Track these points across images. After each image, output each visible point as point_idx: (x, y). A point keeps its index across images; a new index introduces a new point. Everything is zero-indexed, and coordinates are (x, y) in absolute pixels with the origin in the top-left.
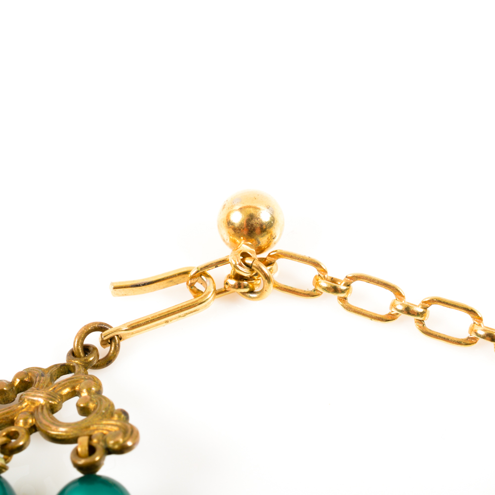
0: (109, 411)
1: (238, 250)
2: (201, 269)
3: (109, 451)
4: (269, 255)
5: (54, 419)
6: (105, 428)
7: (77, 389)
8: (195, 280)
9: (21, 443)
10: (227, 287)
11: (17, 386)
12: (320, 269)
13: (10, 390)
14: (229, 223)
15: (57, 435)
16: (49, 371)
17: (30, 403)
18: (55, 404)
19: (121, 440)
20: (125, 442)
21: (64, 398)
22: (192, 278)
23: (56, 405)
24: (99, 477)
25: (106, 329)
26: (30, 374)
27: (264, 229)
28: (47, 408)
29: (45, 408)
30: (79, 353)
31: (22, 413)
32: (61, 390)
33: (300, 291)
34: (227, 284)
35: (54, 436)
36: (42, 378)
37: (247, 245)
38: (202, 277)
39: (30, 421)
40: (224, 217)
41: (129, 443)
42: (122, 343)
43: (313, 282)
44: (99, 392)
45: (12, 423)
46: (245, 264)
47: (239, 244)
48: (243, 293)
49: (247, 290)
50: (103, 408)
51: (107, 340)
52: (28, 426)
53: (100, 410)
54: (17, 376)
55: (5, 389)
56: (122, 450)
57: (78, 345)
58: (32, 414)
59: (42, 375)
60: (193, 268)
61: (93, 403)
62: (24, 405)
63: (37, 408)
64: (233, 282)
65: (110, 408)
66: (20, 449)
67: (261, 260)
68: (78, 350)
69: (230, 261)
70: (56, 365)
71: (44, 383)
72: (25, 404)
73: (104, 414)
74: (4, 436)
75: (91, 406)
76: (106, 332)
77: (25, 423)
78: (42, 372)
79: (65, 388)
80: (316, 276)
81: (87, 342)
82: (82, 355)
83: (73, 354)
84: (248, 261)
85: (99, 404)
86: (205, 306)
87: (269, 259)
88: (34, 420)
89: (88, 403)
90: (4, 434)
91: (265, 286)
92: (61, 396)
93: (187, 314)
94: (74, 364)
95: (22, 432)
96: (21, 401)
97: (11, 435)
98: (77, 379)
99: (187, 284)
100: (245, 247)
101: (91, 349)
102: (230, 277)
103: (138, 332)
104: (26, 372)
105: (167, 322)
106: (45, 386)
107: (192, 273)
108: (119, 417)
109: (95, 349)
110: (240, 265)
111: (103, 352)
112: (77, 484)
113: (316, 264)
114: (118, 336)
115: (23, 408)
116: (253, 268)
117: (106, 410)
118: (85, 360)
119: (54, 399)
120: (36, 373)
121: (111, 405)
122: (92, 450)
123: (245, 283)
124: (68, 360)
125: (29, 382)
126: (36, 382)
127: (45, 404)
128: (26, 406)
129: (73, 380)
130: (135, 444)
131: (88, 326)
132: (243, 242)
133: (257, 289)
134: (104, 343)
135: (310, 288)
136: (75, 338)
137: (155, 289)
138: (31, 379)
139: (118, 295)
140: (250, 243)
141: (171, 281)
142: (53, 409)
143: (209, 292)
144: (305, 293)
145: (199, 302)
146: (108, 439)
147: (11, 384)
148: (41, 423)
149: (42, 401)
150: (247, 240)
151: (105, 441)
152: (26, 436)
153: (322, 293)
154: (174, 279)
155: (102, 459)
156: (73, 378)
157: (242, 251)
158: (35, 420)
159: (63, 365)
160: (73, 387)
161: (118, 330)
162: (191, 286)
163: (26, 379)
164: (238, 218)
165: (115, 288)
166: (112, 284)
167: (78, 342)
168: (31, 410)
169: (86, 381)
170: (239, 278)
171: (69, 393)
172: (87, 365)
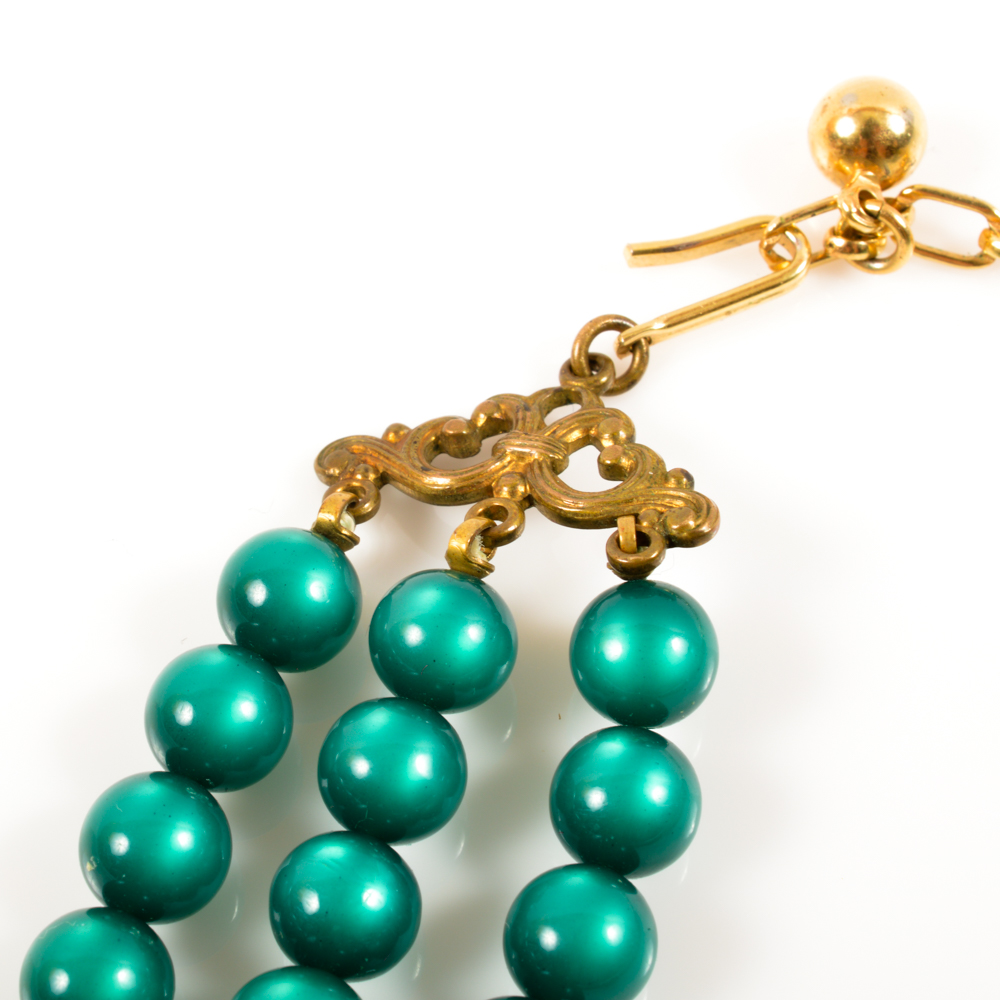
0: (659, 472)
1: (853, 187)
2: (787, 220)
3: (672, 542)
4: (901, 194)
5: (562, 484)
6: (659, 502)
7: (592, 432)
8: (776, 238)
9: (511, 529)
10: (830, 250)
11: (482, 426)
12: (990, 217)
13: (472, 434)
14: (833, 138)
15: (576, 514)
16: (535, 402)
17: (515, 458)
18: (559, 459)
19: (692, 523)
20: (698, 526)
21: (570, 449)
22: (770, 235)
23: (562, 461)
24: (652, 584)
25: (626, 327)
26: (503, 407)
27: (895, 148)
28: (548, 467)
29: (544, 465)
30: (583, 370)
31: (503, 475)
32: (565, 435)
33: (956, 257)
34: (831, 245)
35: (569, 515)
36: (528, 414)
37: (868, 177)
38: (788, 233)
39: (521, 489)
40: (823, 126)
41: (705, 529)
42: (653, 349)
43: (980, 240)
44: (631, 438)
45: (489, 492)
46: (867, 211)
47: (852, 176)
48: (860, 263)
49: (864, 256)
50: (648, 467)
51: (628, 346)
52: (518, 497)
53: (644, 470)
54: (481, 409)
55: (464, 432)
56: (693, 540)
57: (580, 354)
58: (523, 477)
59: (527, 409)
60: (773, 217)
61: (630, 458)
62: (506, 461)
63: (530, 465)
64: (840, 242)
65: (660, 466)
66: (511, 537)
67: (891, 202)
68: (580, 363)
69: (839, 206)
70: (546, 391)
71: (533, 422)
72: (508, 459)
73: (651, 477)
74: (480, 515)
75: (625, 462)
76: (627, 332)
77: (513, 493)
78: (525, 404)
79: (572, 430)
80: (984, 232)
81: (594, 348)
82: (587, 372)
83: (570, 369)
84: (871, 206)
85: (640, 460)
86: (794, 285)
87: (901, 200)
88: (528, 487)
89: (618, 459)
90: (481, 510)
91: (900, 249)
92: (566, 444)
93: (763, 299)
94: (578, 389)
95: (513, 508)
96: (497, 452)
97: (492, 511)
98: (592, 416)
99: (761, 245)
100: (863, 179)
101: (601, 362)
102: (834, 233)
103: (679, 331)
104: (497, 402)
105: (729, 313)
106: (535, 428)
107: (771, 228)
108: (679, 482)
109: (608, 360)
110: (859, 213)
111: (622, 365)
112: (619, 596)
113: (984, 208)
114: (645, 338)
115: (504, 467)
116: (880, 218)
117: (655, 470)
118: (596, 381)
119: (556, 450)
120: (515, 404)
121: (660, 462)
122: (643, 540)
123: (862, 243)
124: (563, 380)
125: (503, 421)
126: (517, 421)
127: (544, 460)
128: (509, 462)
129: (584, 417)
130: (714, 529)
131: (596, 321)
132: (858, 172)
133: (881, 255)
134: (623, 350)
135: (974, 250)
136: (575, 343)
137: (703, 255)
138: (506, 414)
139: (638, 265)
140: (870, 173)
141: (732, 241)
142: (556, 468)
143: (801, 261)
144: (966, 259)
145: (785, 278)
146: (669, 521)
147: (472, 423)
148: (543, 492)
149: (536, 455)
150: (866, 168)
151: (664, 525)
152: (519, 515)
153: (993, 259)
154: (738, 237)
155: (661, 554)
156: (583, 414)
157: (860, 189)
158: (531, 488)
159: (557, 391)
160: (587, 430)
161: (647, 328)
162: (769, 250)
163: (497, 415)
164: (848, 129)
165: (636, 253)
166: (629, 247)
167: (580, 349)
168: (520, 470)
169: (609, 419)
170: (852, 234)
171: (579, 439)
172: (600, 390)
